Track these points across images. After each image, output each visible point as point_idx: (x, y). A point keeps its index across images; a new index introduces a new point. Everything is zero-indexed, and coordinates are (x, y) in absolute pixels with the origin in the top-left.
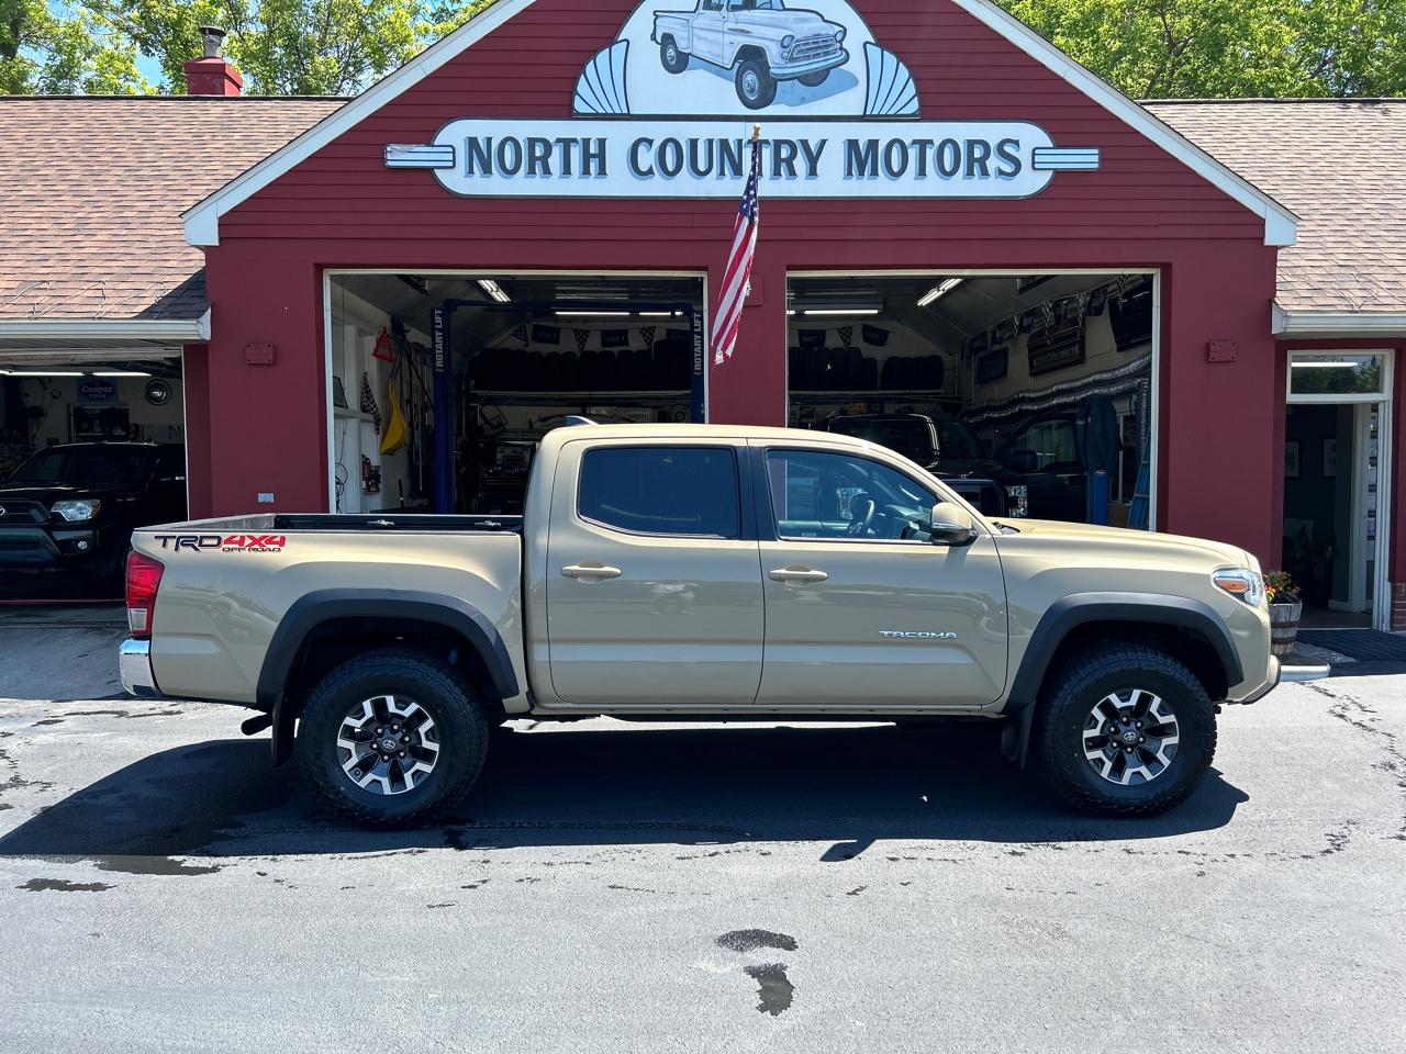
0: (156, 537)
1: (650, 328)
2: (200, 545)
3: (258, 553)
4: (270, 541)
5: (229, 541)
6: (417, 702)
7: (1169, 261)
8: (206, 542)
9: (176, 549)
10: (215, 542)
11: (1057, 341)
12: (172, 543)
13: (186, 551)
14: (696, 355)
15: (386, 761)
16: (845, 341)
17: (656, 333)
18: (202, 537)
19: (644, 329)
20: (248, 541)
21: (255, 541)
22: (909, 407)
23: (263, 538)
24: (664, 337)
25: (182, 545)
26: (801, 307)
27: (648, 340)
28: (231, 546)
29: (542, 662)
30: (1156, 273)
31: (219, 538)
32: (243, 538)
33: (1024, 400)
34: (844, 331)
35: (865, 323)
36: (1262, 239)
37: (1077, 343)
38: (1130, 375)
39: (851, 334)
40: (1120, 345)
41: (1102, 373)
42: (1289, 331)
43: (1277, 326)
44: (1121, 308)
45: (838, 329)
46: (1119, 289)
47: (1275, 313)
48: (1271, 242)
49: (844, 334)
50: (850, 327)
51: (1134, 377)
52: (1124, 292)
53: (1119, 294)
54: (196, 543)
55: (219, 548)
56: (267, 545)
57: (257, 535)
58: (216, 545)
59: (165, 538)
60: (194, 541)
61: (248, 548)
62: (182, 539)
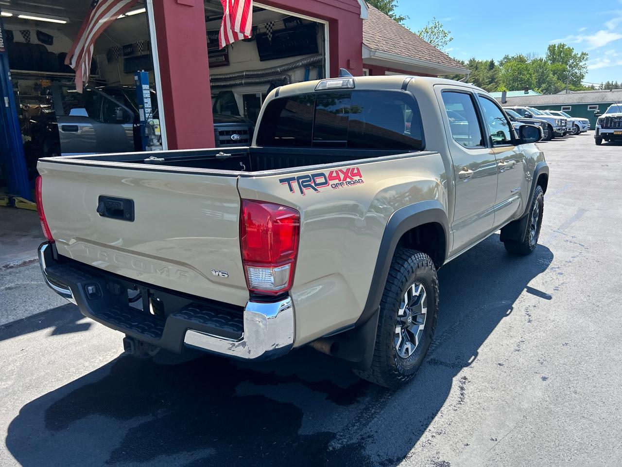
2: (316, 185)
5: (331, 176)
6: (422, 284)
7: (337, 19)
8: (318, 181)
9: (302, 192)
10: (322, 180)
12: (296, 186)
13: (310, 193)
16: (26, 39)
18: (314, 176)
20: (342, 176)
21: (346, 175)
23: (348, 170)
25: (303, 186)
26: (16, 12)
28: (335, 182)
30: (326, 23)
31: (324, 175)
32: (337, 173)
34: (25, 33)
35: (38, 29)
36: (359, 15)
37: (224, 55)
38: (276, 73)
39: (29, 35)
40: (263, 58)
41: (252, 71)
42: (372, 57)
43: (365, 55)
44: (270, 39)
45: (20, 31)
46: (268, 29)
47: (363, 49)
48: (362, 16)
49: (25, 35)
50: (28, 31)
51: (280, 74)
52: (271, 31)
53: (268, 31)
54: (312, 183)
55: (328, 185)
56: (353, 178)
57: (344, 169)
58: (326, 183)
59: (288, 180)
60: (310, 181)
61: (344, 182)
62: (301, 181)
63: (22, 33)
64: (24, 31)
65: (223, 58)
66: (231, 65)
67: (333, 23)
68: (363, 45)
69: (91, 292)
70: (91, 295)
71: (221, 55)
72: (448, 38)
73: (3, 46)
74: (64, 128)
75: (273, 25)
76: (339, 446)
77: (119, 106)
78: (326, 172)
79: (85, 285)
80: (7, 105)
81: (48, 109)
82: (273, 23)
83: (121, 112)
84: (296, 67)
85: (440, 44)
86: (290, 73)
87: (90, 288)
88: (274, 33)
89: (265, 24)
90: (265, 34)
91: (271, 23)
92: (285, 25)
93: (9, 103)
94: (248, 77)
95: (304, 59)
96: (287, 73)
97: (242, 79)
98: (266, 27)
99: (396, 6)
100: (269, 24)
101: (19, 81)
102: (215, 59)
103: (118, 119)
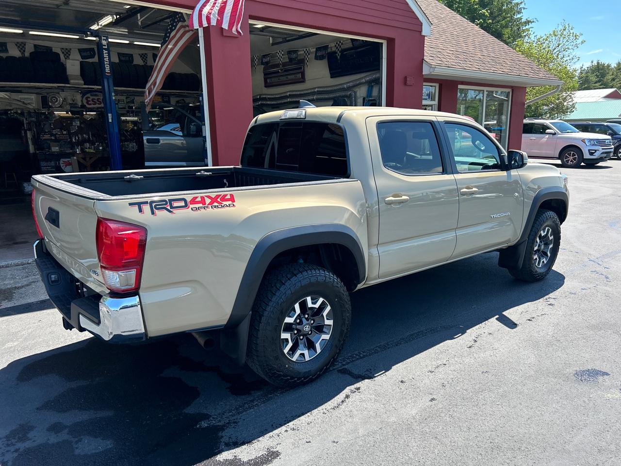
0: (130, 204)
1: (22, 43)
2: (173, 208)
3: (219, 210)
4: (224, 199)
5: (193, 201)
6: (323, 297)
7: (394, 37)
8: (176, 204)
9: (153, 213)
10: (183, 204)
11: (286, 71)
12: (147, 208)
13: (162, 214)
14: (106, 63)
15: (302, 340)
16: (144, 61)
17: (26, 47)
18: (171, 201)
19: (18, 43)
20: (208, 201)
21: (214, 200)
22: (183, 100)
23: (218, 196)
24: (33, 50)
25: (157, 209)
26: (132, 39)
27: (22, 50)
28: (197, 206)
29: (376, 256)
30: (385, 43)
31: (184, 200)
32: (202, 198)
33: (265, 99)
34: (143, 56)
35: (154, 52)
36: (421, 32)
37: (301, 72)
38: (344, 90)
39: (147, 58)
40: (333, 75)
41: (324, 87)
42: (432, 73)
43: (426, 71)
44: (339, 57)
45: (139, 54)
46: (337, 48)
47: (424, 66)
48: (423, 33)
49: (143, 58)
50: (146, 54)
51: (346, 90)
52: (340, 50)
53: (337, 51)
54: (168, 206)
55: (188, 208)
56: (223, 202)
57: (213, 195)
58: (186, 206)
59: (139, 204)
60: (166, 204)
61: (210, 206)
62: (154, 205)
63: (141, 56)
64: (142, 54)
65: (300, 76)
66: (306, 82)
67: (391, 42)
68: (424, 62)
69: (53, 279)
70: (53, 282)
71: (299, 73)
72: (579, 41)
73: (109, 71)
74: (148, 140)
75: (342, 44)
76: (206, 425)
77: (194, 122)
78: (189, 198)
79: (49, 273)
80: (110, 121)
81: (158, 122)
82: (342, 42)
83: (195, 127)
84: (361, 84)
85: (570, 47)
86: (356, 89)
87: (53, 276)
88: (343, 51)
89: (335, 43)
90: (335, 53)
91: (340, 42)
92: (353, 44)
93: (112, 119)
94: (319, 93)
95: (366, 76)
96: (353, 89)
97: (314, 95)
98: (336, 45)
99: (524, 8)
100: (338, 43)
101: (135, 97)
102: (294, 76)
103: (191, 133)
